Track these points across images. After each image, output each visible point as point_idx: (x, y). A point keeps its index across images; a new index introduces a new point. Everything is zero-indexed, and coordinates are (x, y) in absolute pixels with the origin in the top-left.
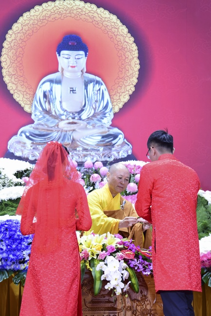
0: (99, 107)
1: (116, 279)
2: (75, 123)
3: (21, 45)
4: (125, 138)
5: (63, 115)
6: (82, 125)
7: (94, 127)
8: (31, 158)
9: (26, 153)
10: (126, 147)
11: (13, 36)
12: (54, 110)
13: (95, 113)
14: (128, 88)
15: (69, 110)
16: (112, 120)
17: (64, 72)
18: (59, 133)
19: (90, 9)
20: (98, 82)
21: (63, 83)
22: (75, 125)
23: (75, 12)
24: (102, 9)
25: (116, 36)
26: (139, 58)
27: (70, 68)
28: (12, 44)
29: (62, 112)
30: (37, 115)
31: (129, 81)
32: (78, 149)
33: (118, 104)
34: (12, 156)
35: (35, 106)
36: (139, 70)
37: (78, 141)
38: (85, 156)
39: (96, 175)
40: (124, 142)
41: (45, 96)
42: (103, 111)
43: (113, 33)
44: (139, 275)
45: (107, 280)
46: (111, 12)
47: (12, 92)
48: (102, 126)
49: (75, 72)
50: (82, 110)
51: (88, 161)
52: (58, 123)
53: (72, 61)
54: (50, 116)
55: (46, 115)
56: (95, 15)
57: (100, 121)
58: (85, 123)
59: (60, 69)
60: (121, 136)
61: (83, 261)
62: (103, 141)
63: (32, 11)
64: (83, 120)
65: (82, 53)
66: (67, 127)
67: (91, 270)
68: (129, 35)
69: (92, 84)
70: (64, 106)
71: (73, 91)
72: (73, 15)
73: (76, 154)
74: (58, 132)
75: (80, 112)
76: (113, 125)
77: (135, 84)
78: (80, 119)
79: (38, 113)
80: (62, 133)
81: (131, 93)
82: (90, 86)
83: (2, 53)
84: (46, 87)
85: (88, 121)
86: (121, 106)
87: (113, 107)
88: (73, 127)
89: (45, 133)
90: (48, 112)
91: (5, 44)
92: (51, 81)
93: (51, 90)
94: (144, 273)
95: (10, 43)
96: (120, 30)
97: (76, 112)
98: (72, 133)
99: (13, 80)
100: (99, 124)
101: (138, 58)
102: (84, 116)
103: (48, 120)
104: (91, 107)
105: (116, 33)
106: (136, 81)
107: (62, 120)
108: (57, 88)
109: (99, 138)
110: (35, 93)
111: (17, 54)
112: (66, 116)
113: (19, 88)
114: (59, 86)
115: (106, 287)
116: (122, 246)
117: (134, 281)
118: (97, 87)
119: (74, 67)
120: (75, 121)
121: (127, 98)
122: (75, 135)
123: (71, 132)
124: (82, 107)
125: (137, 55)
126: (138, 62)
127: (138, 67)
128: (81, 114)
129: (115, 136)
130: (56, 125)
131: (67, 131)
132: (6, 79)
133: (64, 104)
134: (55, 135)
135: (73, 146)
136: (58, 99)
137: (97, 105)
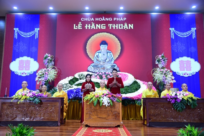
3: (91, 44)
4: (117, 66)
8: (93, 72)
9: (92, 70)
10: (117, 69)
13: (109, 60)
19: (108, 35)
20: (110, 52)
23: (104, 35)
24: (111, 34)
25: (115, 41)
26: (121, 46)
28: (89, 44)
30: (95, 61)
31: (118, 52)
34: (88, 71)
35: (94, 59)
38: (107, 71)
39: (109, 76)
41: (97, 56)
42: (112, 59)
46: (113, 35)
47: (89, 55)
48: (111, 63)
49: (104, 50)
51: (107, 72)
53: (104, 47)
56: (110, 36)
59: (101, 49)
63: (94, 36)
65: (106, 45)
66: (102, 64)
68: (118, 41)
71: (104, 55)
76: (114, 63)
78: (106, 62)
81: (119, 55)
82: (108, 53)
84: (97, 54)
86: (116, 58)
88: (104, 64)
90: (98, 60)
91: (87, 44)
92: (98, 52)
96: (116, 39)
102: (107, 61)
103: (98, 62)
106: (120, 52)
108: (100, 54)
109: (111, 66)
110: (94, 56)
111: (90, 46)
112: (102, 61)
113: (91, 54)
117: (111, 103)
118: (110, 54)
121: (117, 56)
122: (105, 66)
124: (106, 59)
127: (120, 48)
129: (115, 66)
130: (100, 63)
132: (88, 52)
133: (102, 58)
134: (99, 66)
135: (104, 69)
136: (100, 57)
137: (110, 58)
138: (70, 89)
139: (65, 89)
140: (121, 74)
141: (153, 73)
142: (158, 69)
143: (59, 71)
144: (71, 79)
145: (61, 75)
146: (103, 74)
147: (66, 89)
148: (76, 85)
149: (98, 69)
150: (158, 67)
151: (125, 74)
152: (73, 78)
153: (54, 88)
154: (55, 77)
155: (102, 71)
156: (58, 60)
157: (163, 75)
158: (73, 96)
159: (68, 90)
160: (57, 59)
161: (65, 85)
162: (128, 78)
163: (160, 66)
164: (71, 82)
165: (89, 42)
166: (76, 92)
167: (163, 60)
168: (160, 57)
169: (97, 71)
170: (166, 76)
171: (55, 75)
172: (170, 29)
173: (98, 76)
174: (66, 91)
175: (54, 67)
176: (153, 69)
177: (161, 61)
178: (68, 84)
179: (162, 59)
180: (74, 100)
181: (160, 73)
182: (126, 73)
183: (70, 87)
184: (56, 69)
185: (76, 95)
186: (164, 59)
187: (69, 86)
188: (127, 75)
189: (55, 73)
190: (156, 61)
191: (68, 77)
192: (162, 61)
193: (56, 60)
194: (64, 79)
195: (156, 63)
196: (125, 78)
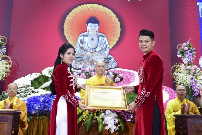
0: (103, 47)
1: (111, 124)
2: (93, 53)
3: (72, 21)
6: (96, 54)
7: (101, 55)
10: (115, 63)
11: (69, 17)
13: (102, 49)
14: (116, 39)
15: (91, 48)
16: (109, 52)
17: (89, 32)
18: (87, 57)
19: (101, 7)
20: (103, 36)
21: (89, 36)
22: (93, 54)
23: (94, 8)
24: (105, 8)
25: (111, 18)
27: (92, 30)
28: (69, 21)
29: (88, 48)
31: (116, 36)
32: (94, 64)
33: (111, 45)
35: (77, 45)
36: (120, 32)
37: (94, 60)
40: (114, 61)
41: (81, 41)
42: (105, 48)
43: (110, 17)
44: (124, 121)
45: (106, 124)
47: (67, 40)
48: (105, 54)
49: (94, 32)
50: (96, 48)
53: (93, 28)
55: (81, 49)
56: (103, 10)
57: (104, 52)
58: (98, 53)
59: (87, 31)
60: (113, 59)
61: (93, 113)
62: (105, 61)
63: (77, 8)
65: (97, 24)
66: (90, 55)
67: (97, 118)
68: (116, 18)
69: (101, 37)
71: (93, 39)
72: (94, 10)
73: (93, 66)
75: (95, 48)
76: (109, 54)
77: (118, 37)
78: (95, 51)
79: (78, 49)
81: (117, 41)
82: (100, 38)
83: (64, 24)
84: (82, 38)
86: (113, 46)
88: (92, 54)
89: (80, 57)
90: (82, 48)
91: (66, 21)
92: (84, 35)
93: (84, 39)
94: (127, 120)
95: (68, 20)
96: (113, 16)
99: (68, 35)
100: (103, 53)
101: (120, 27)
102: (97, 50)
103: (82, 51)
104: (100, 46)
105: (111, 17)
106: (119, 36)
107: (88, 51)
108: (86, 38)
109: (103, 59)
110: (77, 40)
111: (71, 24)
112: (90, 50)
113: (71, 38)
114: (87, 37)
115: (105, 128)
117: (121, 124)
118: (103, 38)
119: (94, 30)
120: (93, 52)
121: (115, 43)
122: (93, 58)
123: (91, 57)
124: (96, 46)
125: (119, 26)
126: (120, 28)
127: (120, 30)
129: (110, 59)
132: (66, 35)
133: (89, 45)
134: (85, 58)
135: (92, 62)
136: (87, 43)
137: (103, 45)
138: (33, 95)
139: (23, 94)
140: (123, 71)
141: (173, 71)
142: (182, 66)
143: (15, 64)
144: (36, 77)
145: (18, 71)
146: (91, 72)
147: (26, 96)
148: (44, 89)
149: (82, 62)
150: (182, 62)
151: (128, 72)
152: (40, 77)
153: (2, 93)
154: (6, 74)
155: (89, 67)
156: (14, 44)
157: (191, 76)
158: (37, 108)
159: (29, 96)
160: (12, 43)
161: (24, 89)
163: (185, 60)
164: (34, 83)
165: (68, 18)
166: (43, 102)
167: (190, 51)
168: (184, 46)
169: (81, 66)
170: (196, 78)
171: (8, 70)
172: (198, 4)
173: (84, 74)
174: (26, 99)
175: (5, 56)
176: (174, 66)
177: (186, 52)
178: (29, 86)
179: (189, 49)
180: (40, 115)
181: (187, 72)
182: (131, 71)
183: (33, 92)
184: (9, 60)
185: (45, 107)
186: (192, 49)
187: (31, 91)
188: (132, 73)
189: (7, 68)
190: (179, 52)
191: (29, 75)
192: (188, 52)
193: (10, 45)
194: (23, 78)
195: (177, 56)
196: (131, 78)
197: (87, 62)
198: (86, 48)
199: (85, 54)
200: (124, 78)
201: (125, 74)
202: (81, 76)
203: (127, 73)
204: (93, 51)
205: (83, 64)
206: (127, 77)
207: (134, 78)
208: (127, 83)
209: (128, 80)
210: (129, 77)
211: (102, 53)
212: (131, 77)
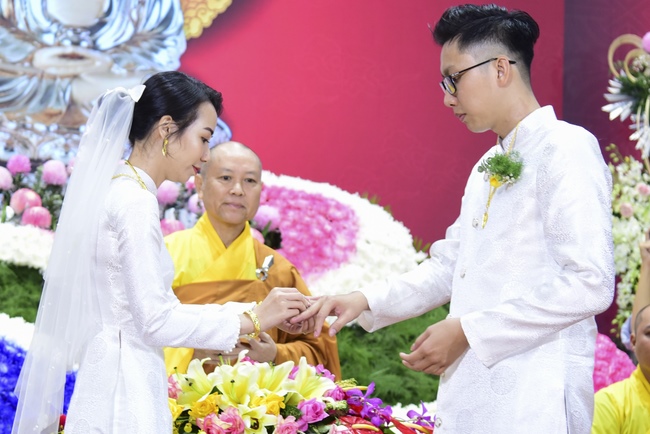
0: (148, 19)
2: (80, 58)
5: (48, 32)
6: (98, 64)
12: (23, 15)
13: (135, 34)
15: (64, 21)
18: (35, 81)
22: (79, 63)
29: (45, 24)
32: (83, 129)
33: (199, 15)
37: (84, 106)
42: (159, 30)
50: (101, 24)
52: (32, 53)
54: (12, 32)
55: (1, 30)
57: (149, 57)
58: (108, 59)
64: (104, 51)
66: (58, 67)
70: (53, 10)
74: (31, 77)
75: (94, 29)
78: (94, 47)
80: (41, 80)
85: (115, 56)
86: (207, 20)
87: (187, 21)
88: (74, 67)
90: (6, 21)
97: (85, 28)
98: (70, 83)
102: (107, 38)
103: (5, 43)
104: (127, 18)
107: (44, 46)
112: (56, 35)
116: (342, 404)
120: (79, 51)
121: (221, 2)
122: (79, 91)
123: (67, 81)
124: (101, 14)
128: (98, 34)
130: (25, 59)
131: (54, 78)
133: (52, 5)
134: (22, 85)
135: (70, 119)
137: (144, 11)
140: (279, 191)
151: (314, 199)
155: (45, 150)
162: (360, 244)
182: (328, 191)
188: (339, 207)
190: (615, 87)
195: (606, 108)
196: (329, 235)
197: (33, 116)
198: (33, 26)
199: (22, 62)
200: (289, 234)
201: (289, 207)
202: (10, 211)
203: (303, 203)
204: (76, 44)
205: (12, 126)
206: (307, 227)
207: (352, 235)
208: (306, 264)
209: (314, 245)
210: (317, 232)
211: (136, 63)
212: (328, 227)
